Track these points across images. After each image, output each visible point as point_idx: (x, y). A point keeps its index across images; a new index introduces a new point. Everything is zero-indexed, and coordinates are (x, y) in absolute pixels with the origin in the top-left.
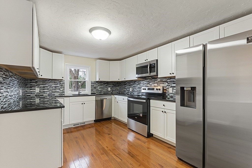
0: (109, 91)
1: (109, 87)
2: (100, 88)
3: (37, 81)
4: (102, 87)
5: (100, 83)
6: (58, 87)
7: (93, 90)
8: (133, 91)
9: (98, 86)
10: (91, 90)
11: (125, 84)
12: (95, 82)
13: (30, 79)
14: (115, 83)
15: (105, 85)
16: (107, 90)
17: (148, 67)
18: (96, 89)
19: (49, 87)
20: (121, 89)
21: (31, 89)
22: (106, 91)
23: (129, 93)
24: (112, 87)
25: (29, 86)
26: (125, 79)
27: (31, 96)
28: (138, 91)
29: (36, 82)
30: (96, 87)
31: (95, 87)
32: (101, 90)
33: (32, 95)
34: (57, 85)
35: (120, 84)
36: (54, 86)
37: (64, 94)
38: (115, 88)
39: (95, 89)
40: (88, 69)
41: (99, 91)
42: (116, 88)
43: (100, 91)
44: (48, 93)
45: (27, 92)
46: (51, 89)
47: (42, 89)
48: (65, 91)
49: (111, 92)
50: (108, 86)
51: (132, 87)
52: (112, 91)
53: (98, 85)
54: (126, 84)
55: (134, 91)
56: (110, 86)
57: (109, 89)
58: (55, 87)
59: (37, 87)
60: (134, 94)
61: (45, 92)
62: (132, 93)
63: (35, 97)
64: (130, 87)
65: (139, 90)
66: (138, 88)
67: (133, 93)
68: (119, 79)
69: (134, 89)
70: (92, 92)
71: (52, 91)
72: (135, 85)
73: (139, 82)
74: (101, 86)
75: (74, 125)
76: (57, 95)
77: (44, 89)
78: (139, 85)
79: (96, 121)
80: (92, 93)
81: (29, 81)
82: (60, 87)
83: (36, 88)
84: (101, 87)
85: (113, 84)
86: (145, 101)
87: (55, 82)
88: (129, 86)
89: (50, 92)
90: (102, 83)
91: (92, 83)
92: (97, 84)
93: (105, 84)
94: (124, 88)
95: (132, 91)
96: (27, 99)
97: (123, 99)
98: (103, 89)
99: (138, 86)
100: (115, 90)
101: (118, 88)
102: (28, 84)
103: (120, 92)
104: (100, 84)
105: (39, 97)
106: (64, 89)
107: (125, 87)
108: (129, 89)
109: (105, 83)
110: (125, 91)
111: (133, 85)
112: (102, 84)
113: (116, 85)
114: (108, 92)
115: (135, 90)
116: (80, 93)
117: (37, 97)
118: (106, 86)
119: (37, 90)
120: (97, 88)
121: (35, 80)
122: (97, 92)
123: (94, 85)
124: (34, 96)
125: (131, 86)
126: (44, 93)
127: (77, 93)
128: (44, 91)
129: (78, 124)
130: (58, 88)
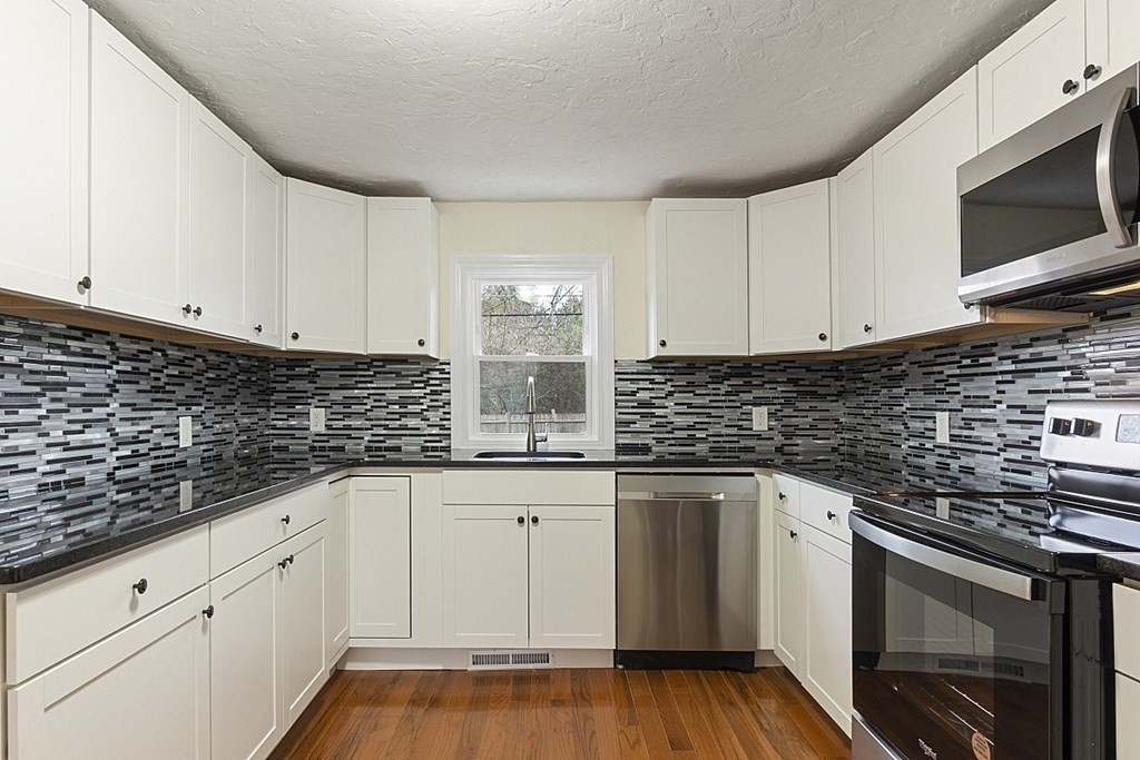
0: (759, 437)
1: (755, 405)
2: (684, 409)
3: (316, 369)
4: (698, 401)
5: (679, 372)
6: (416, 401)
7: (629, 423)
8: (963, 442)
9: (671, 394)
10: (618, 423)
11: (890, 378)
12: (642, 368)
13: (287, 360)
14: (808, 369)
15: (724, 388)
16: (740, 428)
17: (1103, 161)
18: (654, 421)
19: (370, 403)
20: (860, 420)
21: (291, 416)
22: (734, 431)
23: (930, 461)
24: (788, 402)
25: (284, 397)
26: (867, 329)
27: (292, 453)
28: (1010, 439)
29: (312, 377)
30: (653, 406)
31: (642, 404)
32: (690, 428)
33: (294, 446)
34: (414, 392)
35: (854, 380)
36: (394, 395)
37: (447, 449)
38: (812, 409)
39: (643, 415)
40: (594, 277)
41: (678, 434)
42: (817, 415)
43: (684, 434)
44: (366, 438)
45: (274, 428)
46: (382, 413)
47: (341, 417)
48: (455, 425)
49: (770, 446)
50: (749, 397)
51: (955, 402)
52: (788, 436)
53: (668, 387)
54: (904, 374)
55: (968, 440)
56: (771, 394)
57: (760, 419)
58: (403, 402)
59: (314, 401)
60: (968, 470)
61: (354, 434)
62: (954, 465)
63: (309, 456)
64: (931, 400)
65: (1020, 433)
66: (1016, 414)
67: (965, 461)
68: (823, 337)
69: (968, 423)
70: (626, 440)
71: (386, 427)
72: (979, 381)
73: (1025, 354)
74: (688, 398)
75: (477, 660)
76: (413, 448)
77: (349, 415)
78: (1023, 384)
79: (625, 658)
80: (621, 449)
81: (283, 371)
82: (426, 402)
83: (313, 411)
84: (690, 406)
85: (790, 381)
86: (1020, 585)
87: (398, 374)
88: (928, 391)
89: (376, 431)
90: (700, 369)
91: (620, 375)
92: (658, 378)
93: (727, 377)
94: (885, 410)
95: (953, 438)
96: (276, 466)
97: (830, 516)
98: (709, 415)
99: (1019, 391)
100: (813, 427)
101: (839, 410)
102: (279, 387)
103: (853, 443)
104: (681, 381)
105: (325, 459)
106: (446, 417)
107: (891, 406)
108: (929, 424)
109: (724, 369)
110: (890, 439)
111: (969, 388)
112: (701, 377)
113: (821, 391)
114: (751, 443)
115: (981, 432)
116: (535, 442)
117: (318, 460)
118: (728, 393)
119: (317, 420)
120: (658, 412)
121: (309, 366)
122: (660, 441)
123: (634, 387)
124: (306, 453)
125: (941, 392)
126: (349, 437)
127: (519, 442)
128: (348, 428)
129: (503, 659)
130: (417, 408)
